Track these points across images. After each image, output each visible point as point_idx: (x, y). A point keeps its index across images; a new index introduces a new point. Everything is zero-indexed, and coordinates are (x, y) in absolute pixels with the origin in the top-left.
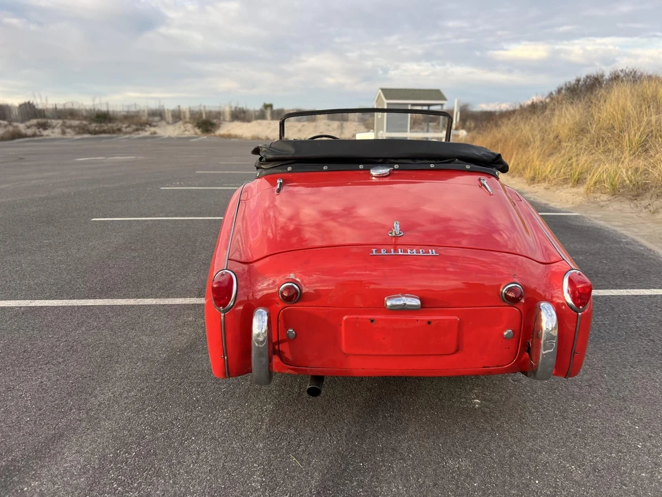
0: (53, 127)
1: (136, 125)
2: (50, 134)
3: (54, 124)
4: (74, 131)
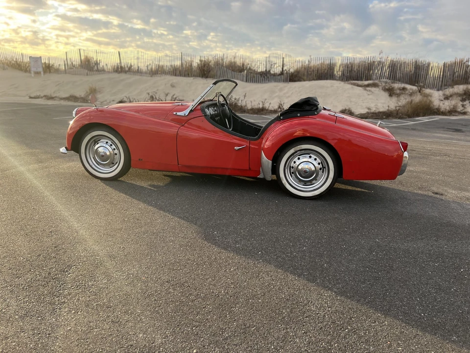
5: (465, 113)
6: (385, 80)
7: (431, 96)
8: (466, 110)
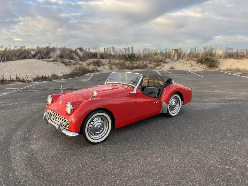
0: (104, 65)
1: (155, 62)
2: (103, 70)
3: (104, 62)
4: (117, 67)
5: (98, 71)
6: (59, 58)
7: (82, 65)
8: (97, 70)
